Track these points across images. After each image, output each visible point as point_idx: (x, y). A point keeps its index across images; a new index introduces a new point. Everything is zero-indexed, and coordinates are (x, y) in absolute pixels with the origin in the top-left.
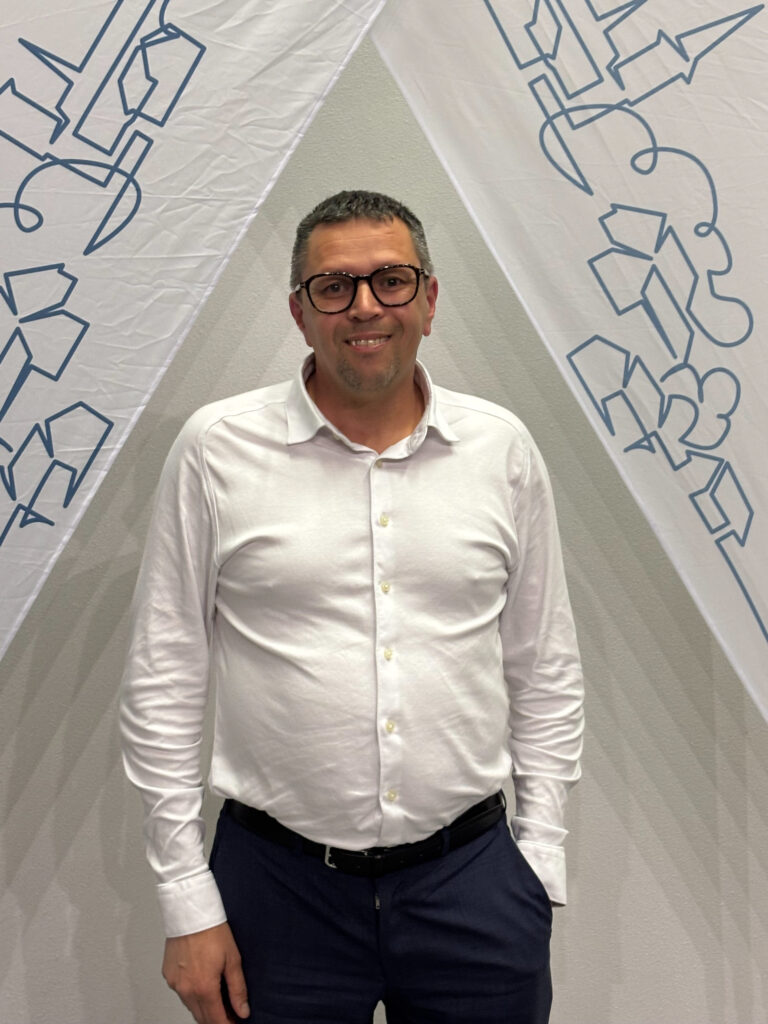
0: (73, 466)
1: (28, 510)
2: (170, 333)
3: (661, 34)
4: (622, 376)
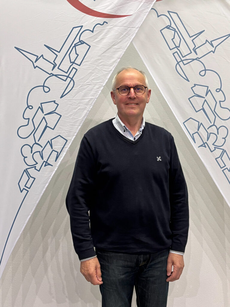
0: (57, 151)
1: (46, 162)
2: (82, 117)
3: (207, 41)
4: (197, 128)
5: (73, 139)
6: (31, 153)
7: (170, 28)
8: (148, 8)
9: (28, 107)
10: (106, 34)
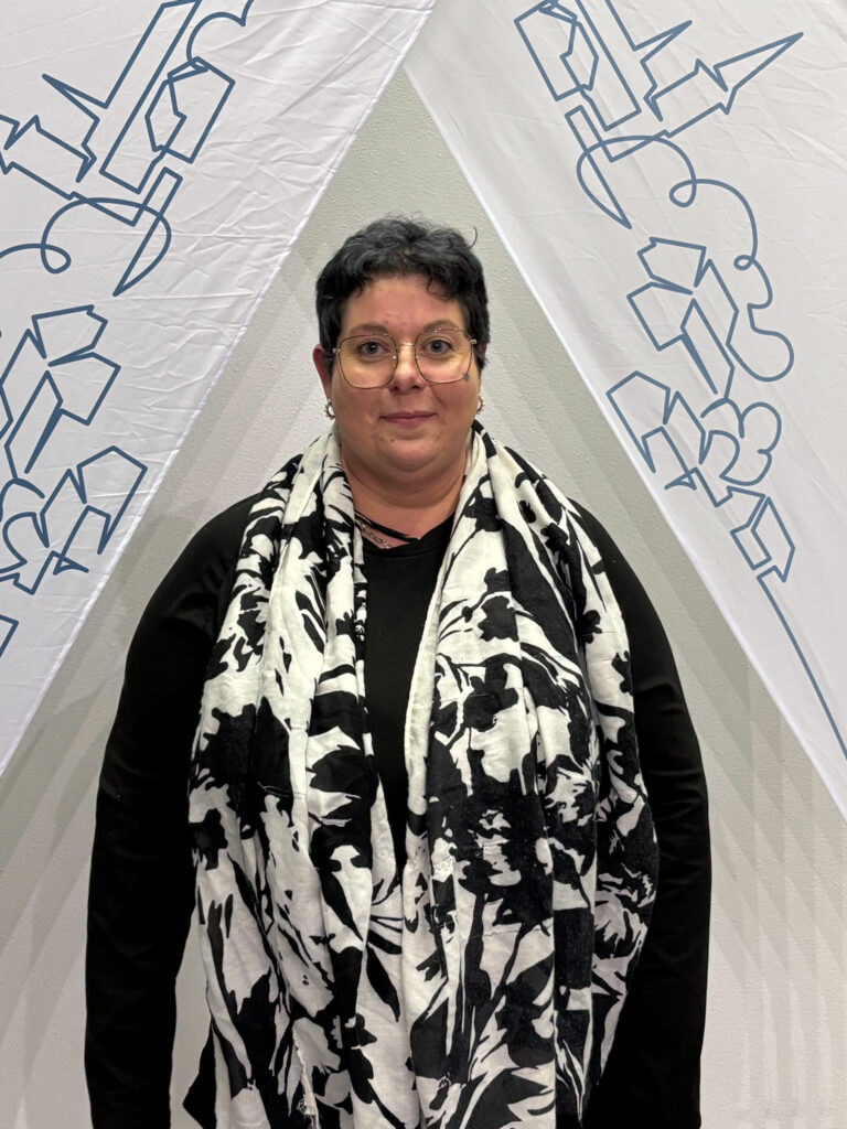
0: (106, 511)
1: (62, 557)
2: (205, 375)
3: (699, 63)
4: (662, 411)
5: (168, 463)
7: (556, 10)
10: (297, 30)
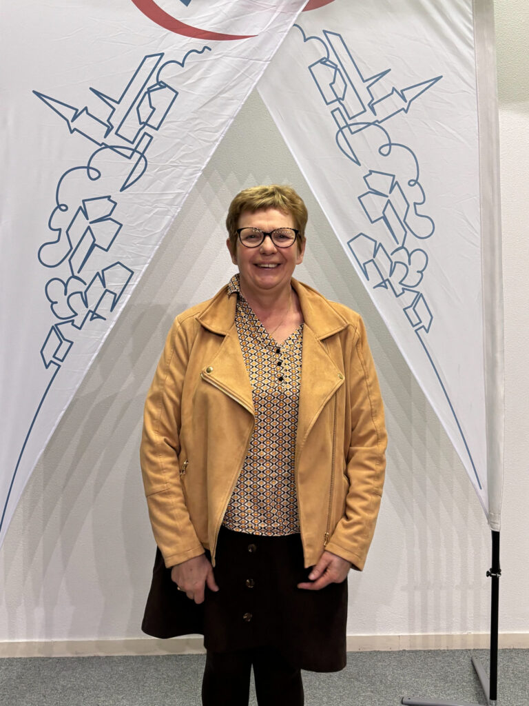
0: (115, 292)
1: (94, 313)
2: (161, 229)
3: (394, 89)
4: (373, 252)
5: (143, 270)
6: (65, 294)
7: (328, 63)
8: (286, 24)
9: (59, 206)
10: (208, 70)
